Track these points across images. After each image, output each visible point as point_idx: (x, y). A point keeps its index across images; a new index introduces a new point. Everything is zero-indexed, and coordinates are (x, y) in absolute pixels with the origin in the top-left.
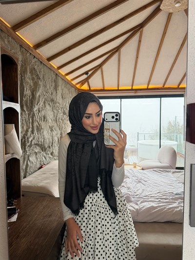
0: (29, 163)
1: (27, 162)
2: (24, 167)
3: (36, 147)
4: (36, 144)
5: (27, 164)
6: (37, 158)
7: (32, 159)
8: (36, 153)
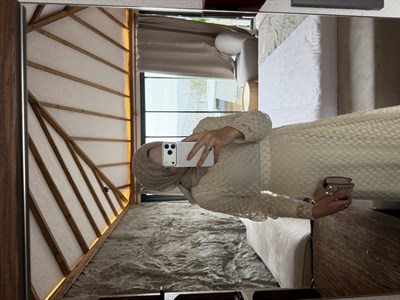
1: (253, 281)
3: (228, 269)
5: (257, 281)
7: (247, 273)
8: (238, 268)
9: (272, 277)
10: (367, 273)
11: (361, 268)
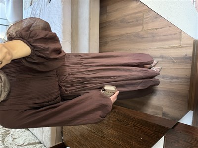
0: (26, 143)
1: (25, 145)
2: (31, 146)
3: (7, 142)
4: (3, 142)
5: (28, 144)
6: (19, 137)
7: (20, 141)
8: (14, 139)
9: (37, 138)
10: (93, 131)
11: (90, 129)
